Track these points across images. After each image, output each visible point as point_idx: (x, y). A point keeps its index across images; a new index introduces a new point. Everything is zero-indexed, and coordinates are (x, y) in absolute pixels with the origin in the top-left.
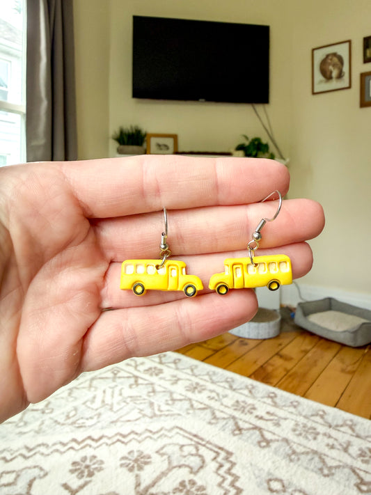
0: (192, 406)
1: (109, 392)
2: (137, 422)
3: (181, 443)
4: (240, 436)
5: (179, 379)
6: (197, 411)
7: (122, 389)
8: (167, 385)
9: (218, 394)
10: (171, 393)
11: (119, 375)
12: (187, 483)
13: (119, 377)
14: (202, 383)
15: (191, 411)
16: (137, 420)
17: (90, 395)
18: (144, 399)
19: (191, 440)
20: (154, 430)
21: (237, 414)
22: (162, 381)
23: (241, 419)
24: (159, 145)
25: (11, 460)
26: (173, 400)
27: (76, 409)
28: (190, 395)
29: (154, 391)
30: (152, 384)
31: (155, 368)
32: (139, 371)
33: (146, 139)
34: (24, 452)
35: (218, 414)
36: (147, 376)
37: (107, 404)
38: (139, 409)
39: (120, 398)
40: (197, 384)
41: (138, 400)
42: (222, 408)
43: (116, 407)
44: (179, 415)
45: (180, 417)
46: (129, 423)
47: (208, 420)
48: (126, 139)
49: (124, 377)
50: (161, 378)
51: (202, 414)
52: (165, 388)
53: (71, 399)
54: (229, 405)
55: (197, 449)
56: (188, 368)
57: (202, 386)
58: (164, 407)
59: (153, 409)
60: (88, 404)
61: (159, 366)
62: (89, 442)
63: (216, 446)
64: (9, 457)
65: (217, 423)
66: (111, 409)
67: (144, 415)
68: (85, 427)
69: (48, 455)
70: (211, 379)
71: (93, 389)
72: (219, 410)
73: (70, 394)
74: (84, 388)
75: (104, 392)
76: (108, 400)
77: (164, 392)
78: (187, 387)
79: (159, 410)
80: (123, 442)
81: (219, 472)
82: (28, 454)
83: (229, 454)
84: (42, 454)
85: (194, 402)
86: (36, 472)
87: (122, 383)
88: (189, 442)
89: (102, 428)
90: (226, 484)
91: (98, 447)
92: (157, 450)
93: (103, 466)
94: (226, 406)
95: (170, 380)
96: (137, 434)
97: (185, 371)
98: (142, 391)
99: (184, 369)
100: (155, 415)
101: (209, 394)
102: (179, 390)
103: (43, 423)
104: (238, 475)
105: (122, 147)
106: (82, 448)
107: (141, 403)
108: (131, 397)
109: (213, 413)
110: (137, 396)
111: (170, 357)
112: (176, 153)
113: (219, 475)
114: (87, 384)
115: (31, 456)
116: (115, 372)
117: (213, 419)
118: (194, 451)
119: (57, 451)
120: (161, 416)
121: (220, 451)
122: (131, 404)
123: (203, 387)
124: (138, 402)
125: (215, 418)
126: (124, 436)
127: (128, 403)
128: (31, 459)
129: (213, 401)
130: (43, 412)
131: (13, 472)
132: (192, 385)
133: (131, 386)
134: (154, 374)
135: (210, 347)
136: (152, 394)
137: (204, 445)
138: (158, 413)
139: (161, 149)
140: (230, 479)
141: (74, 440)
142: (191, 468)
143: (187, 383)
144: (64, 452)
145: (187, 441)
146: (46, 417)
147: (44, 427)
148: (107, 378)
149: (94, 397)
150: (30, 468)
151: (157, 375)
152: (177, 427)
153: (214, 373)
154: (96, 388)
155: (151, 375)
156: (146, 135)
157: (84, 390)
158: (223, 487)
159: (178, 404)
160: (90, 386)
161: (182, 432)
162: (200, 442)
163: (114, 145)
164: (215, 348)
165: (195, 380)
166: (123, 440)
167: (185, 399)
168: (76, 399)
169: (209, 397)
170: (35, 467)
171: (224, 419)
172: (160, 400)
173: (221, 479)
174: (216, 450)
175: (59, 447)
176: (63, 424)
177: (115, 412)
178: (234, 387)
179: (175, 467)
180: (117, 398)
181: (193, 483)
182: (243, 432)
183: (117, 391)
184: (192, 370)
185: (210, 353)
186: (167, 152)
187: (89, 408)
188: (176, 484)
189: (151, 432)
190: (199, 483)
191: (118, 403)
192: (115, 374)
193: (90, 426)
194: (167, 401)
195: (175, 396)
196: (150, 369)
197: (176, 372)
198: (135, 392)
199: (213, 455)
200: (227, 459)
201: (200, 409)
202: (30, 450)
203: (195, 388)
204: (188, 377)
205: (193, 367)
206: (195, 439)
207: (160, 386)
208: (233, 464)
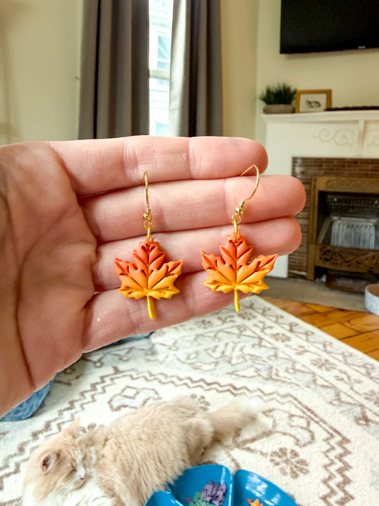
0: (315, 381)
1: (231, 345)
2: (252, 379)
3: (293, 413)
4: (365, 427)
5: (306, 351)
6: (318, 388)
7: (244, 346)
8: (292, 353)
9: (349, 377)
10: (294, 363)
11: (244, 333)
12: (288, 452)
13: (245, 336)
14: (331, 360)
15: (313, 386)
16: (252, 377)
17: (213, 344)
18: (263, 361)
19: (304, 413)
20: (266, 392)
21: (365, 403)
22: (288, 348)
23: (370, 410)
24: (309, 103)
25: (137, 379)
26: (295, 371)
27: (197, 353)
28: (315, 369)
29: (276, 356)
30: (276, 349)
31: (283, 335)
32: (266, 334)
33: (295, 96)
34: (147, 375)
35: (343, 397)
36: (272, 341)
37: (225, 356)
38: (256, 368)
39: (240, 353)
40: (326, 361)
41: (257, 360)
42: (351, 393)
43: (234, 361)
44: (298, 385)
45: (297, 387)
46: (243, 378)
47: (329, 400)
48: (272, 98)
49: (249, 336)
50: (287, 346)
51: (324, 391)
52: (288, 355)
53: (195, 343)
54: (361, 392)
55: (308, 424)
56: (320, 343)
57: (331, 364)
58: (282, 373)
59: (271, 372)
60: (210, 351)
61: (289, 334)
62: (202, 383)
63: (331, 427)
64: (135, 376)
65: (339, 406)
66: (229, 362)
67: (259, 375)
68: (202, 370)
69: (165, 383)
70: (345, 360)
71: (216, 340)
72: (345, 393)
73: (195, 339)
74: (208, 337)
75: (227, 344)
76: (228, 353)
77: (287, 359)
78: (314, 360)
79: (277, 375)
80: (232, 393)
81: (328, 454)
82: (149, 378)
83: (345, 440)
84: (160, 382)
85: (318, 378)
86: (152, 394)
87: (246, 341)
88: (302, 414)
89: (218, 376)
90: (333, 469)
91: (208, 390)
92: (264, 410)
93: (209, 407)
94: (356, 392)
95: (296, 349)
96: (248, 390)
97: (316, 345)
98: (263, 353)
99: (315, 342)
100: (271, 378)
101: (338, 373)
102: (305, 360)
103: (167, 357)
104: (351, 464)
105: (269, 106)
106: (194, 387)
107: (259, 364)
108: (251, 355)
109: (338, 395)
110: (257, 357)
111: (301, 327)
112: (329, 109)
113: (327, 456)
114: (212, 335)
115: (151, 380)
116: (242, 329)
117: (336, 400)
118: (305, 425)
119: (173, 382)
120: (277, 380)
121: (334, 433)
122: (250, 362)
123: (333, 366)
124: (257, 362)
125: (339, 399)
126: (235, 389)
127: (246, 360)
128: (150, 383)
129: (342, 382)
130: (170, 349)
131: (134, 388)
132: (320, 359)
133: (253, 346)
134: (280, 340)
135: (353, 327)
136: (273, 358)
137: (317, 422)
138: (274, 377)
139: (312, 107)
140: (339, 465)
141: (190, 379)
142: (298, 441)
143: (316, 357)
144: (179, 385)
145: (298, 412)
146: (171, 353)
147: (168, 360)
148: (233, 333)
149: (216, 347)
150: (148, 389)
151: (283, 341)
152: (291, 396)
153: (351, 355)
154: (220, 340)
155: (277, 340)
156: (295, 92)
157: (208, 339)
158: (328, 470)
159: (299, 375)
160: (215, 336)
161: (296, 402)
162: (312, 416)
163: (261, 105)
164: (359, 329)
165: (325, 356)
166: (234, 391)
167: (308, 373)
168: (200, 344)
169: (336, 377)
170: (152, 389)
171: (350, 404)
172: (280, 367)
173: (329, 462)
174: (331, 431)
175: (175, 380)
176: (184, 363)
177: (232, 365)
178: (372, 375)
179: (278, 432)
180: (237, 352)
181: (295, 454)
182: (370, 423)
183: (239, 346)
184: (325, 346)
185: (352, 333)
186: (318, 109)
187: (209, 355)
188: (276, 449)
189: (262, 392)
190: (302, 457)
191: (238, 358)
192: (241, 332)
193: (207, 371)
194: (288, 368)
195: (298, 367)
196: (278, 334)
197: (305, 344)
198: (256, 352)
199: (326, 435)
200: (340, 444)
201: (323, 386)
202: (151, 375)
203: (324, 364)
204: (318, 352)
205: (327, 343)
206: (309, 413)
207: (283, 352)
208: (347, 452)
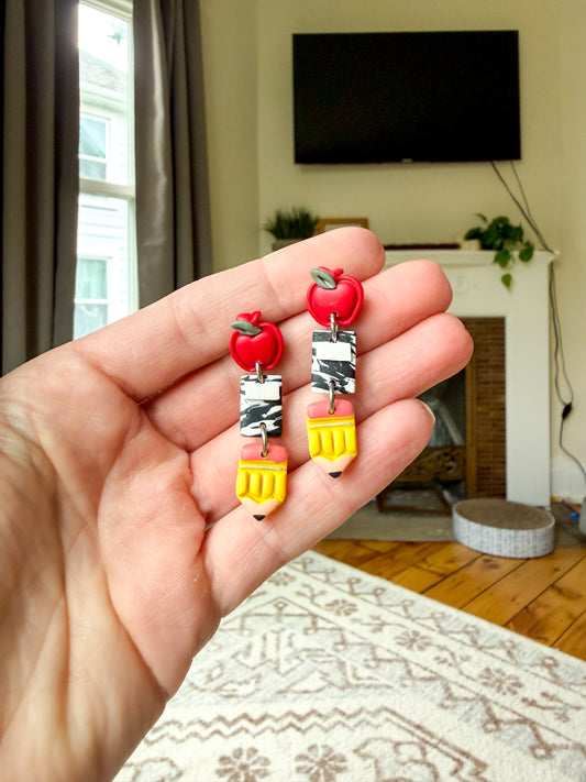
0: (409, 672)
1: (271, 638)
2: (320, 695)
3: (396, 739)
4: (497, 734)
5: (384, 624)
6: (419, 683)
7: (292, 635)
8: (365, 632)
9: (452, 654)
10: (373, 648)
11: (287, 610)
13: (287, 615)
14: (423, 632)
15: (408, 682)
16: (319, 690)
17: (242, 644)
18: (329, 656)
19: (412, 734)
20: (348, 712)
21: (489, 693)
22: (357, 625)
23: (496, 703)
26: (378, 660)
27: (221, 665)
28: (404, 652)
29: (343, 642)
30: (341, 629)
31: (344, 601)
32: (317, 605)
33: (317, 227)
35: (456, 691)
36: (331, 616)
37: (270, 660)
38: (321, 672)
39: (289, 651)
40: (416, 633)
41: (319, 656)
42: (461, 680)
43: (284, 667)
44: (389, 687)
45: (390, 691)
46: (306, 696)
47: (438, 700)
48: (286, 229)
49: (293, 615)
50: (354, 620)
51: (427, 688)
52: (361, 637)
54: (474, 675)
55: (423, 750)
56: (398, 605)
57: (423, 638)
58: (363, 672)
59: (345, 674)
60: (240, 657)
61: (351, 599)
62: (244, 723)
63: (456, 749)
65: (455, 707)
66: (277, 669)
67: (331, 684)
68: (237, 697)
69: (182, 741)
70: (438, 626)
71: (246, 633)
72: (456, 683)
74: (232, 630)
75: (264, 638)
76: (271, 653)
77: (361, 644)
78: (398, 638)
79: (355, 676)
80: (299, 729)
82: (151, 738)
83: (481, 765)
84: (173, 739)
85: (412, 666)
86: (165, 769)
87: (291, 625)
88: (409, 737)
89: (265, 701)
91: (259, 733)
92: (354, 748)
93: (270, 767)
94: (468, 677)
95: (369, 624)
96: (320, 715)
97: (394, 609)
98: (324, 641)
99: (391, 606)
100: (348, 685)
102: (386, 641)
105: (282, 241)
106: (234, 733)
107: (324, 662)
108: (308, 650)
109: (447, 689)
110: (317, 650)
111: (366, 583)
114: (236, 624)
115: (157, 742)
116: (280, 605)
117: (447, 699)
118: (418, 756)
119: (195, 734)
120: (358, 686)
121: (463, 759)
122: (308, 661)
123: (427, 641)
124: (320, 660)
125: (450, 696)
126: (300, 719)
127: (303, 661)
128: (157, 747)
129: (446, 665)
131: (130, 765)
132: (407, 634)
133: (306, 631)
134: (342, 612)
135: (433, 569)
136: (341, 647)
137: (435, 746)
138: (352, 681)
141: (221, 719)
143: (400, 631)
144: (207, 738)
145: (404, 737)
148: (266, 615)
149: (249, 647)
150: (155, 761)
151: (347, 614)
152: (387, 709)
153: (444, 616)
154: (251, 631)
155: (338, 613)
156: (317, 221)
157: (232, 633)
159: (386, 668)
160: (242, 627)
161: (395, 719)
162: (428, 738)
163: (268, 240)
164: (441, 571)
165: (413, 626)
166: (298, 724)
167: (397, 660)
168: (220, 648)
169: (437, 658)
170: (163, 760)
171: (466, 699)
172: (355, 658)
174: (457, 755)
175: (197, 728)
176: (203, 690)
177: (283, 675)
178: (481, 642)
180: (286, 651)
182: (502, 725)
183: (284, 637)
184: (405, 609)
185: (435, 579)
187: (242, 664)
189: (343, 714)
191: (287, 660)
192: (280, 609)
193: (246, 697)
194: (366, 660)
195: (381, 653)
196: (336, 602)
197: (378, 611)
198: (312, 642)
199: (452, 765)
200: (476, 774)
201: (423, 679)
203: (413, 641)
204: (399, 620)
205: (407, 604)
206: (418, 733)
207: (353, 633)
